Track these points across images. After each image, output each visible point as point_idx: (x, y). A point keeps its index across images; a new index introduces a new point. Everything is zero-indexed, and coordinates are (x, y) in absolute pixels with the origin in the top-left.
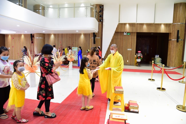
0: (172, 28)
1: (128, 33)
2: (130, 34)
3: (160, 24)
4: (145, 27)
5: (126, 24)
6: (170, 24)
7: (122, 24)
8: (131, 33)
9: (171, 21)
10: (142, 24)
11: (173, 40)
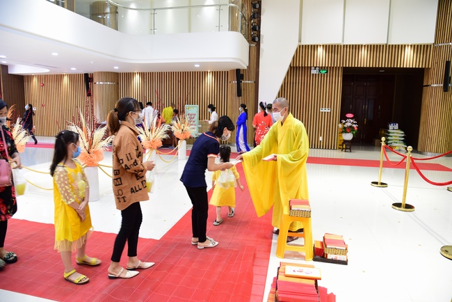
0: (433, 56)
2: (327, 72)
4: (364, 53)
5: (317, 46)
6: (427, 47)
7: (307, 47)
8: (329, 69)
10: (357, 48)
11: (435, 85)
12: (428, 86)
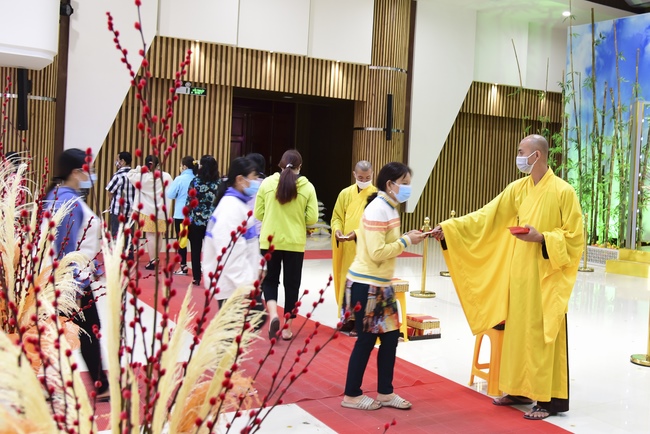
0: (369, 84)
1: (195, 85)
2: (205, 93)
3: (328, 64)
4: (270, 66)
5: (190, 42)
6: (360, 68)
7: (170, 41)
8: (210, 89)
9: (363, 57)
10: (259, 55)
11: (371, 129)
12: (362, 129)
